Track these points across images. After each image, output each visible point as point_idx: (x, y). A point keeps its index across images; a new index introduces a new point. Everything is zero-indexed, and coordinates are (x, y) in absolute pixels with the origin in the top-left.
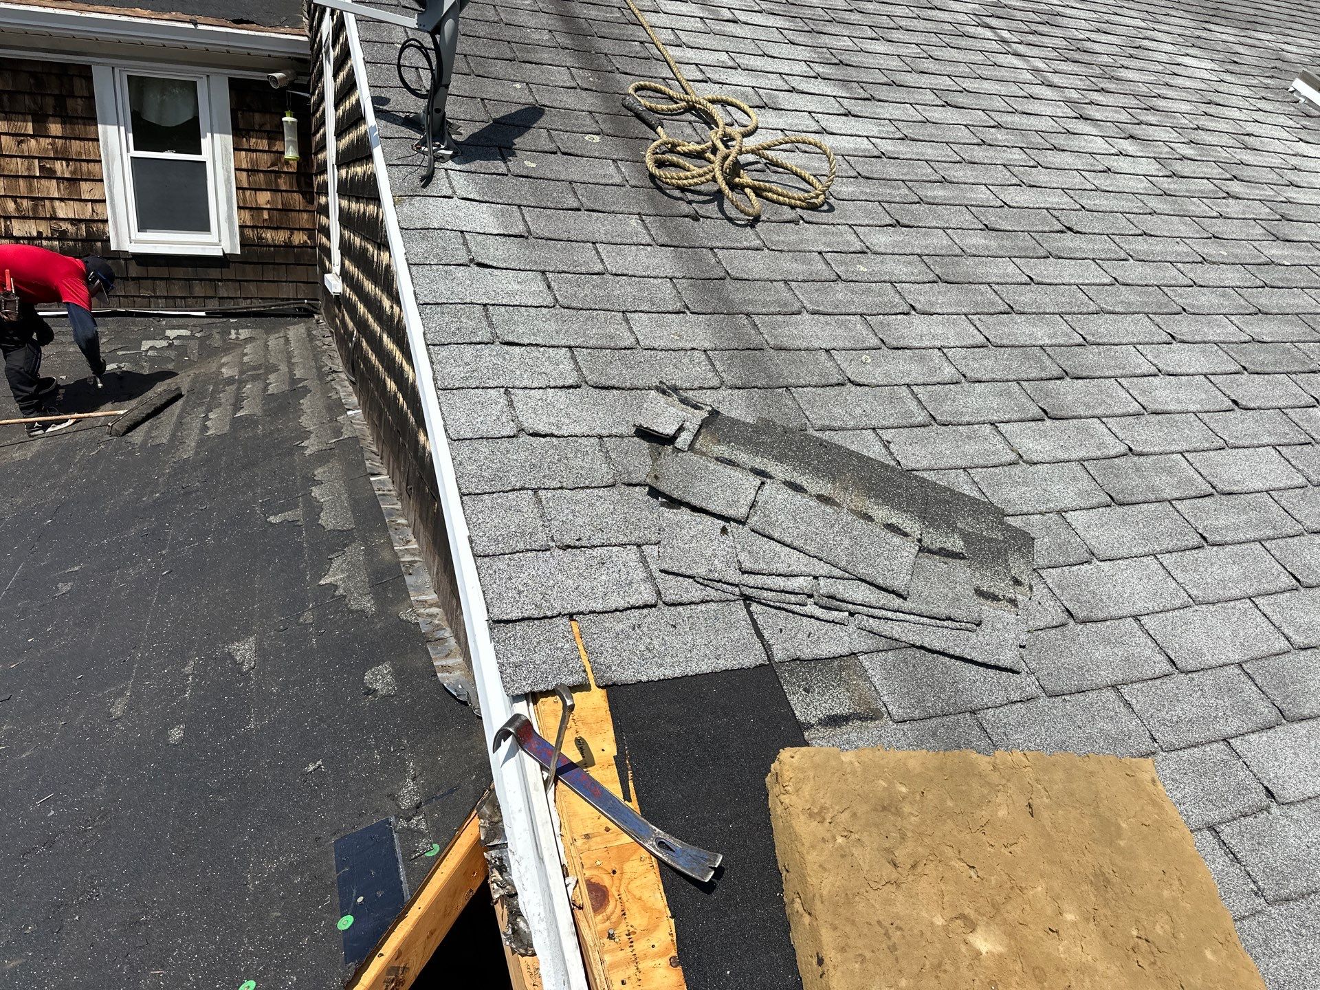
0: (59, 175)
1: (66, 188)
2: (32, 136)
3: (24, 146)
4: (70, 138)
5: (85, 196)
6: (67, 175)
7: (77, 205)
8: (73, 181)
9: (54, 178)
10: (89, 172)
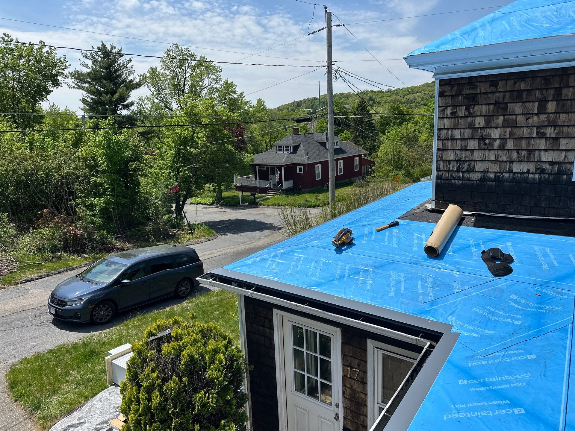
0: (548, 135)
1: (550, 144)
2: (536, 114)
3: (530, 120)
4: (559, 113)
5: (562, 147)
6: (553, 135)
7: (556, 153)
8: (556, 139)
9: (544, 138)
10: (568, 133)
